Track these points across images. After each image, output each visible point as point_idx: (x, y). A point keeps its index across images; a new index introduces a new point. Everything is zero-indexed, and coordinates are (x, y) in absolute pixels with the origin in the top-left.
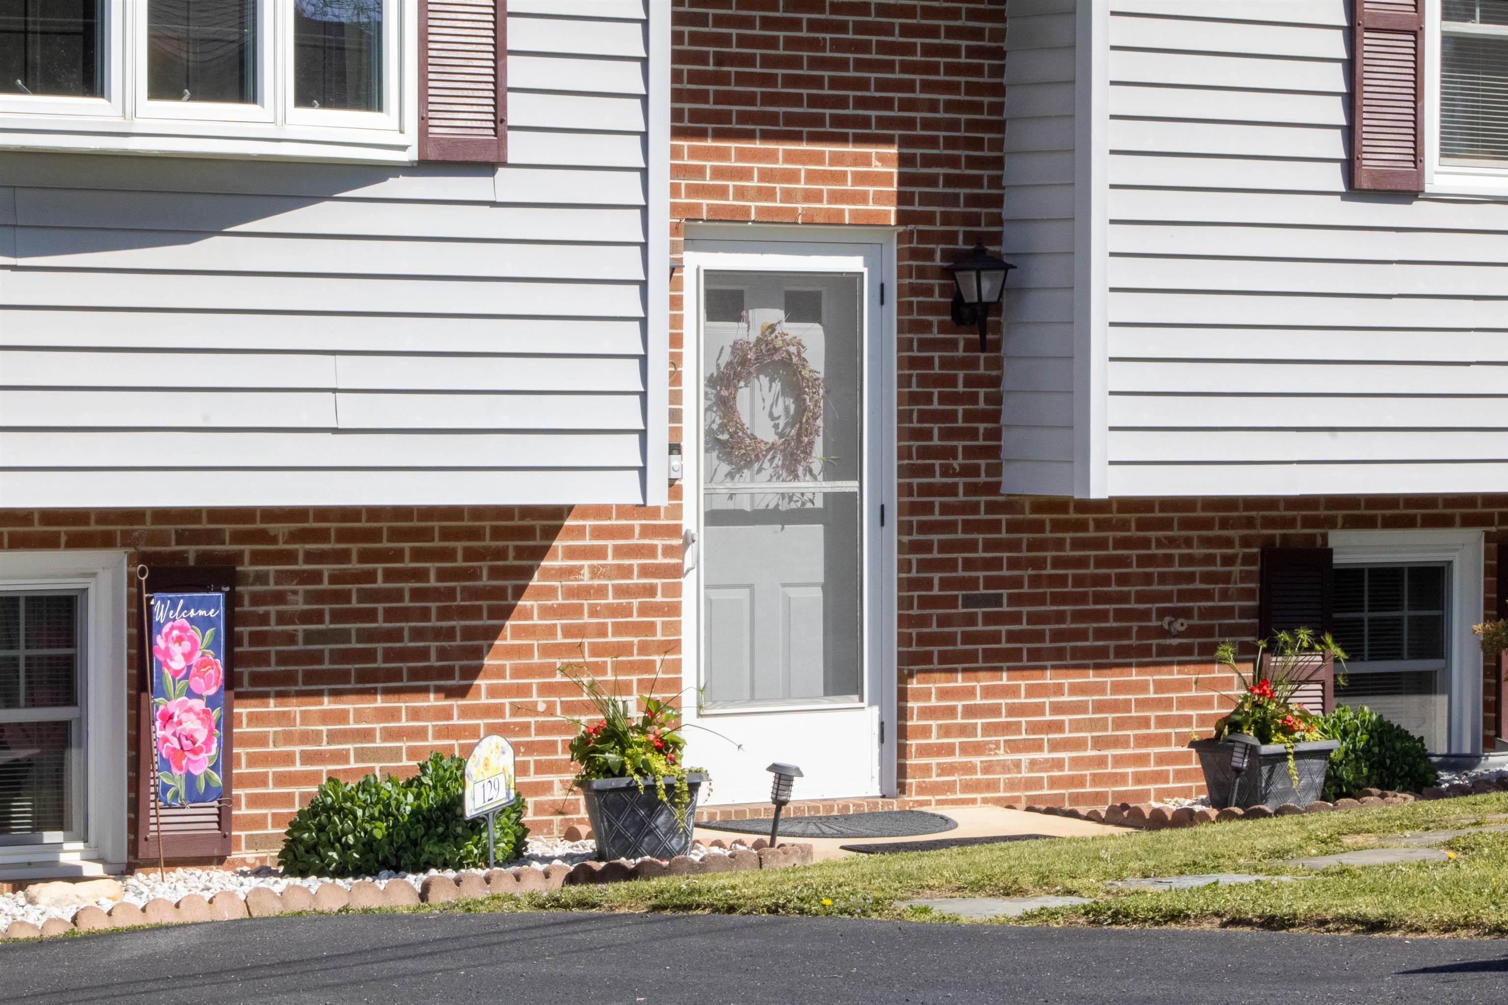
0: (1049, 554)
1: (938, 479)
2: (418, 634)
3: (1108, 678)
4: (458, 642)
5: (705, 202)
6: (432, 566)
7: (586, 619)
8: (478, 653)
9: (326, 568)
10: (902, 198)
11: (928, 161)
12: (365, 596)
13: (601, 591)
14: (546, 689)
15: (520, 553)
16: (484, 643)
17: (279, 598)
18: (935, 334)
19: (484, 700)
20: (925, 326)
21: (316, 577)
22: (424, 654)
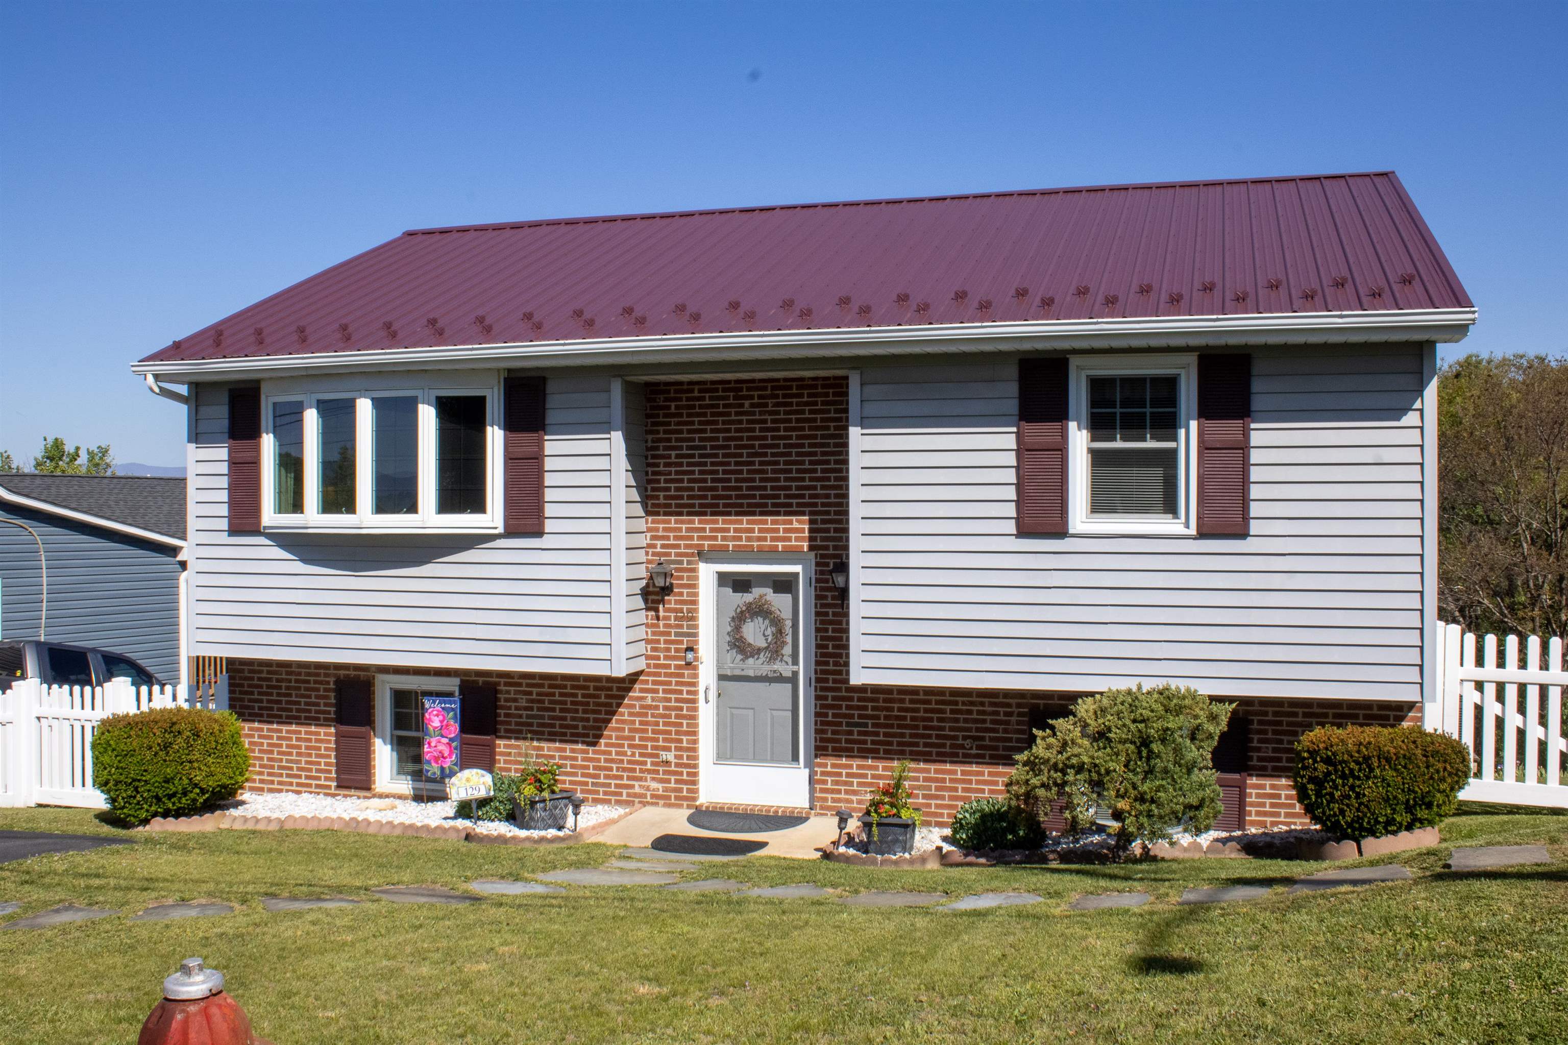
0: (896, 705)
1: (831, 667)
2: (573, 719)
3: (932, 767)
4: (591, 723)
5: (706, 543)
6: (580, 692)
7: (650, 719)
8: (600, 729)
9: (535, 690)
10: (811, 539)
11: (824, 522)
12: (551, 702)
13: (657, 708)
14: (630, 746)
15: (619, 689)
16: (604, 725)
17: (515, 700)
18: (830, 601)
19: (603, 748)
20: (826, 597)
21: (530, 693)
22: (576, 727)
